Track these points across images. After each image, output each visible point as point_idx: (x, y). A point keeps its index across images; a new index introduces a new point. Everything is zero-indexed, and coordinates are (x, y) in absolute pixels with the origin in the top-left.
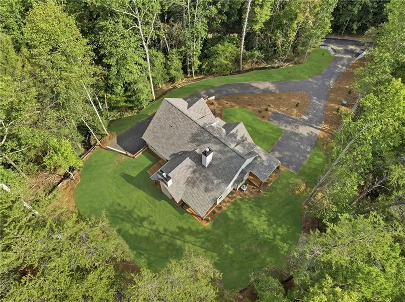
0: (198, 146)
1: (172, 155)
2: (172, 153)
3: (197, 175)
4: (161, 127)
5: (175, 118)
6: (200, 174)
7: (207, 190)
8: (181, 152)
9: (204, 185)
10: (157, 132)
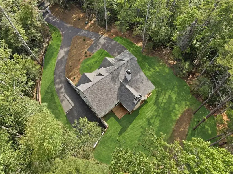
0: (118, 80)
1: (117, 98)
2: (116, 98)
3: (133, 85)
4: (99, 100)
5: (98, 89)
6: (133, 84)
7: (142, 82)
8: (118, 92)
9: (139, 83)
10: (101, 105)
